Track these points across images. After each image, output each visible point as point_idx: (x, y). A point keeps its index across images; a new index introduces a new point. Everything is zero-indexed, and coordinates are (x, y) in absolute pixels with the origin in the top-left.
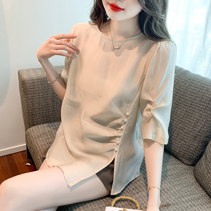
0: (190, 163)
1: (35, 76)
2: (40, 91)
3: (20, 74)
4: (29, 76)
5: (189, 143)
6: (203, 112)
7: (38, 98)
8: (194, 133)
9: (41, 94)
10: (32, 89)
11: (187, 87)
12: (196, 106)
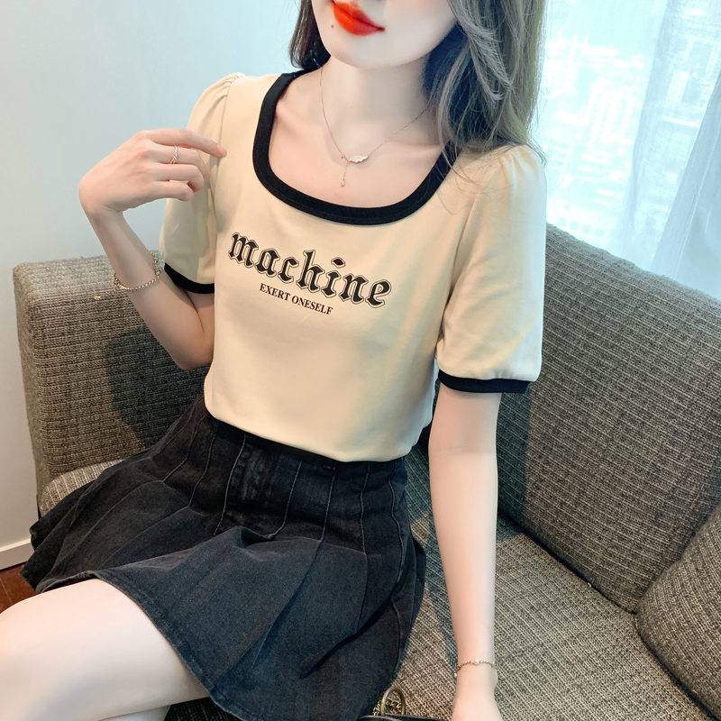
1: (76, 289)
3: (23, 282)
5: (638, 533)
10: (63, 334)
11: (628, 320)
12: (656, 395)
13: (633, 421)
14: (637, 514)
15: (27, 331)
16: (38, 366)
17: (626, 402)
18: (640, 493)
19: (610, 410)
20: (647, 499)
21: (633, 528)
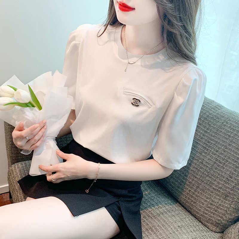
0: (218, 230)
5: (218, 203)
8: (226, 190)
11: (220, 126)
12: (230, 153)
13: (220, 163)
14: (218, 196)
17: (219, 156)
18: (220, 188)
19: (212, 158)
20: (223, 190)
21: (216, 201)
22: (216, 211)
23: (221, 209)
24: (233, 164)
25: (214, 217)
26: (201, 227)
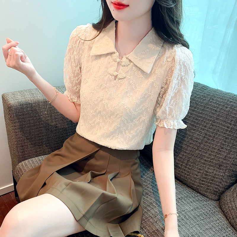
1: (23, 100)
2: (30, 119)
3: (5, 99)
4: (16, 101)
6: (228, 135)
7: (28, 127)
9: (32, 122)
10: (20, 116)
11: (207, 104)
12: (219, 127)
13: (210, 136)
14: (212, 166)
15: (8, 115)
16: (12, 126)
17: (208, 131)
18: (212, 159)
19: (201, 133)
20: (216, 161)
21: (211, 171)
22: (212, 180)
23: (217, 178)
24: (223, 136)
25: (211, 186)
26: (200, 197)
